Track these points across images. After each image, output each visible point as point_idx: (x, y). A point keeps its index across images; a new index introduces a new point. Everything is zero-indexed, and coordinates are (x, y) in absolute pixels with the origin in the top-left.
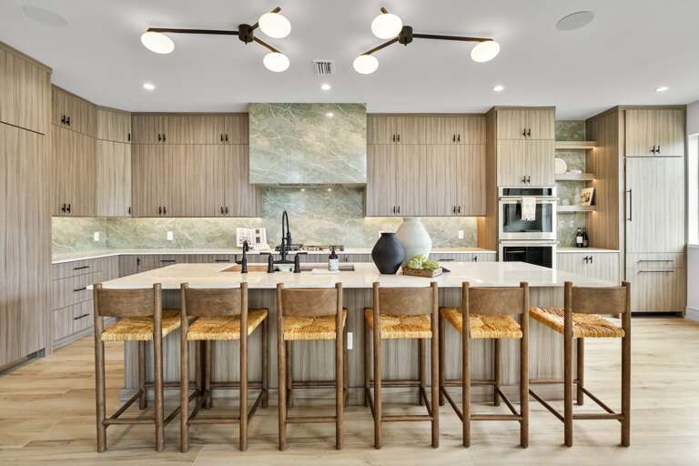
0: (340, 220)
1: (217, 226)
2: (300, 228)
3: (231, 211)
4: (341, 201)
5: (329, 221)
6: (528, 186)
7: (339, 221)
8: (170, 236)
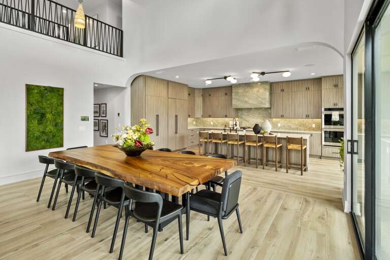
1: (224, 120)
3: (228, 116)
6: (337, 107)
8: (212, 123)
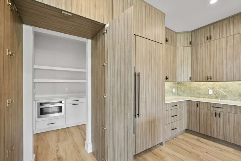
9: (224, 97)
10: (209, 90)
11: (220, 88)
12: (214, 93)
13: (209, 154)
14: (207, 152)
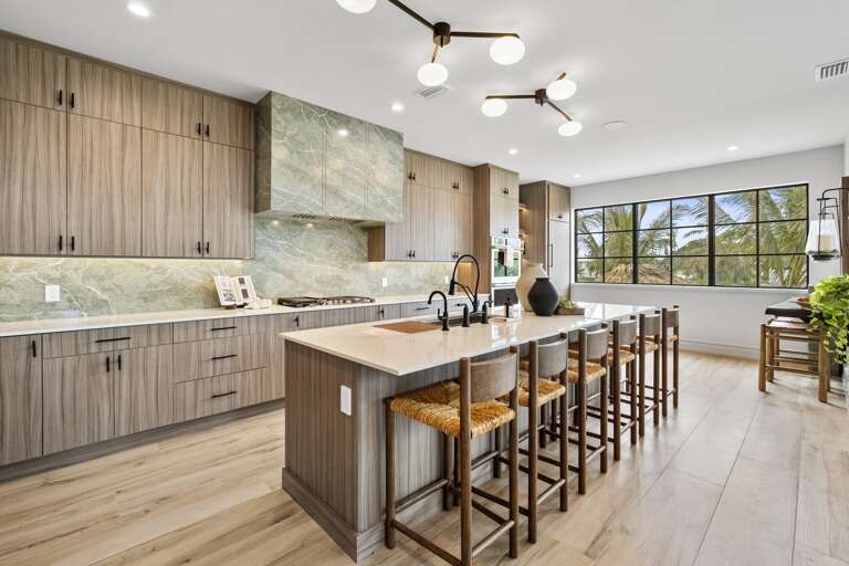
0: (344, 265)
1: (163, 273)
2: (297, 277)
3: (216, 249)
4: (345, 241)
5: (332, 265)
7: (344, 267)
8: (53, 294)
9: (101, 307)
10: (47, 287)
11: (88, 279)
12: (67, 295)
13: (125, 491)
14: (119, 492)
